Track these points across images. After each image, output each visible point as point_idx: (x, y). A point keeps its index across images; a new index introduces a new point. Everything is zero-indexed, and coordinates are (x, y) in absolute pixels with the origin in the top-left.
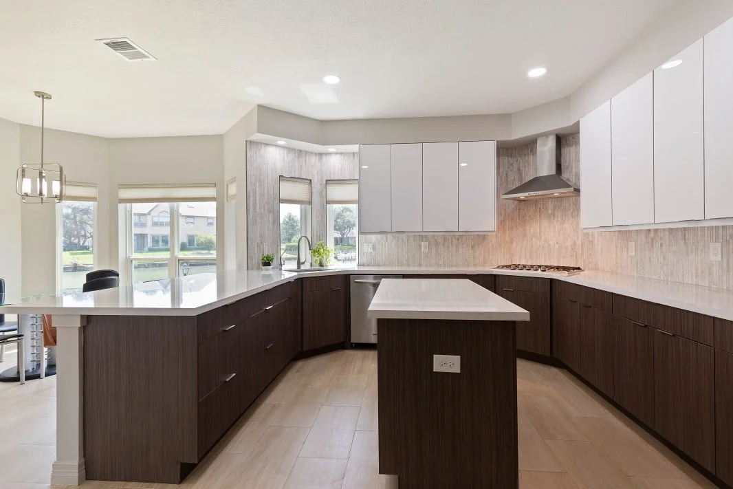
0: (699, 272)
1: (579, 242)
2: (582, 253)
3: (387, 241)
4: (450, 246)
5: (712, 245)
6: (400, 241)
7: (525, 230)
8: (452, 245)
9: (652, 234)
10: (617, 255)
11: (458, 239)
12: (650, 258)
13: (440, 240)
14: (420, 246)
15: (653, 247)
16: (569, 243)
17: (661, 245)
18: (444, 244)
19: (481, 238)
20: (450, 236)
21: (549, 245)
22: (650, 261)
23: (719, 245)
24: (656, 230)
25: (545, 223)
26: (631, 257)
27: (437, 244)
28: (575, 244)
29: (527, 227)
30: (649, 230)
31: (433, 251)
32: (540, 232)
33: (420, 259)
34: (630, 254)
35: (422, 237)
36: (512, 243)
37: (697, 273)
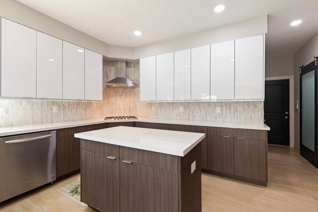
0: (177, 115)
1: (132, 106)
2: (133, 111)
3: (21, 105)
4: (73, 108)
5: (181, 107)
6: (35, 105)
7: (109, 101)
8: (74, 108)
9: (161, 104)
10: (147, 111)
11: (77, 105)
12: (160, 112)
13: (67, 105)
14: (52, 109)
15: (161, 108)
16: (128, 107)
17: (165, 107)
18: (68, 108)
19: (89, 104)
20: (73, 102)
21: (120, 108)
22: (160, 113)
23: (183, 107)
24: (163, 103)
25: (118, 98)
26: (153, 111)
27: (64, 108)
28: (130, 107)
29: (110, 99)
30: (160, 103)
31: (62, 112)
32: (116, 102)
33: (52, 118)
34: (153, 110)
35: (54, 103)
36: (103, 107)
37: (176, 115)
